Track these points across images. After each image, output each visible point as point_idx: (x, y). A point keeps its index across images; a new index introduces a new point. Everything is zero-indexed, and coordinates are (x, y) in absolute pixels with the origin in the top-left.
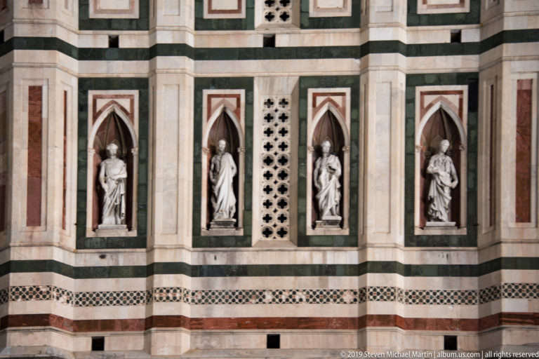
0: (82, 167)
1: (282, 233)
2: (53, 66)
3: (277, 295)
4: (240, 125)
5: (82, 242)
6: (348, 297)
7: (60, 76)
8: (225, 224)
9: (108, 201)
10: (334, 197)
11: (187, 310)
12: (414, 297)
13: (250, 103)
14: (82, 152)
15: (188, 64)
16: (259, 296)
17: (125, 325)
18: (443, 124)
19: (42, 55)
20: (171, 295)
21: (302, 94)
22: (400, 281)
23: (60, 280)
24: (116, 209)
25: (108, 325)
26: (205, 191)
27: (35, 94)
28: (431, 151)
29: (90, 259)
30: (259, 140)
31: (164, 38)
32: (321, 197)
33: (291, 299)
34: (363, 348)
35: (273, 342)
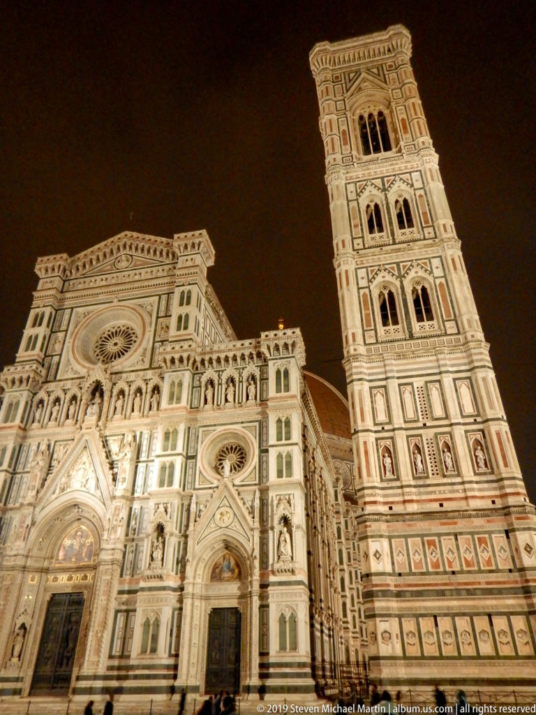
0: (379, 460)
1: (437, 474)
2: (369, 436)
3: (440, 492)
4: (420, 446)
5: (382, 480)
6: (461, 491)
7: (371, 438)
8: (421, 473)
9: (387, 469)
10: (451, 463)
11: (414, 498)
12: (480, 490)
13: (422, 440)
14: (379, 457)
15: (404, 432)
16: (435, 492)
17: (398, 503)
19: (366, 434)
20: (409, 494)
21: (436, 437)
22: (475, 486)
23: (378, 491)
24: (390, 471)
25: (393, 503)
26: (414, 465)
27: (365, 443)
28: (475, 450)
29: (385, 485)
30: (426, 450)
31: (396, 426)
32: (447, 464)
33: (444, 492)
34: (468, 505)
35: (441, 505)
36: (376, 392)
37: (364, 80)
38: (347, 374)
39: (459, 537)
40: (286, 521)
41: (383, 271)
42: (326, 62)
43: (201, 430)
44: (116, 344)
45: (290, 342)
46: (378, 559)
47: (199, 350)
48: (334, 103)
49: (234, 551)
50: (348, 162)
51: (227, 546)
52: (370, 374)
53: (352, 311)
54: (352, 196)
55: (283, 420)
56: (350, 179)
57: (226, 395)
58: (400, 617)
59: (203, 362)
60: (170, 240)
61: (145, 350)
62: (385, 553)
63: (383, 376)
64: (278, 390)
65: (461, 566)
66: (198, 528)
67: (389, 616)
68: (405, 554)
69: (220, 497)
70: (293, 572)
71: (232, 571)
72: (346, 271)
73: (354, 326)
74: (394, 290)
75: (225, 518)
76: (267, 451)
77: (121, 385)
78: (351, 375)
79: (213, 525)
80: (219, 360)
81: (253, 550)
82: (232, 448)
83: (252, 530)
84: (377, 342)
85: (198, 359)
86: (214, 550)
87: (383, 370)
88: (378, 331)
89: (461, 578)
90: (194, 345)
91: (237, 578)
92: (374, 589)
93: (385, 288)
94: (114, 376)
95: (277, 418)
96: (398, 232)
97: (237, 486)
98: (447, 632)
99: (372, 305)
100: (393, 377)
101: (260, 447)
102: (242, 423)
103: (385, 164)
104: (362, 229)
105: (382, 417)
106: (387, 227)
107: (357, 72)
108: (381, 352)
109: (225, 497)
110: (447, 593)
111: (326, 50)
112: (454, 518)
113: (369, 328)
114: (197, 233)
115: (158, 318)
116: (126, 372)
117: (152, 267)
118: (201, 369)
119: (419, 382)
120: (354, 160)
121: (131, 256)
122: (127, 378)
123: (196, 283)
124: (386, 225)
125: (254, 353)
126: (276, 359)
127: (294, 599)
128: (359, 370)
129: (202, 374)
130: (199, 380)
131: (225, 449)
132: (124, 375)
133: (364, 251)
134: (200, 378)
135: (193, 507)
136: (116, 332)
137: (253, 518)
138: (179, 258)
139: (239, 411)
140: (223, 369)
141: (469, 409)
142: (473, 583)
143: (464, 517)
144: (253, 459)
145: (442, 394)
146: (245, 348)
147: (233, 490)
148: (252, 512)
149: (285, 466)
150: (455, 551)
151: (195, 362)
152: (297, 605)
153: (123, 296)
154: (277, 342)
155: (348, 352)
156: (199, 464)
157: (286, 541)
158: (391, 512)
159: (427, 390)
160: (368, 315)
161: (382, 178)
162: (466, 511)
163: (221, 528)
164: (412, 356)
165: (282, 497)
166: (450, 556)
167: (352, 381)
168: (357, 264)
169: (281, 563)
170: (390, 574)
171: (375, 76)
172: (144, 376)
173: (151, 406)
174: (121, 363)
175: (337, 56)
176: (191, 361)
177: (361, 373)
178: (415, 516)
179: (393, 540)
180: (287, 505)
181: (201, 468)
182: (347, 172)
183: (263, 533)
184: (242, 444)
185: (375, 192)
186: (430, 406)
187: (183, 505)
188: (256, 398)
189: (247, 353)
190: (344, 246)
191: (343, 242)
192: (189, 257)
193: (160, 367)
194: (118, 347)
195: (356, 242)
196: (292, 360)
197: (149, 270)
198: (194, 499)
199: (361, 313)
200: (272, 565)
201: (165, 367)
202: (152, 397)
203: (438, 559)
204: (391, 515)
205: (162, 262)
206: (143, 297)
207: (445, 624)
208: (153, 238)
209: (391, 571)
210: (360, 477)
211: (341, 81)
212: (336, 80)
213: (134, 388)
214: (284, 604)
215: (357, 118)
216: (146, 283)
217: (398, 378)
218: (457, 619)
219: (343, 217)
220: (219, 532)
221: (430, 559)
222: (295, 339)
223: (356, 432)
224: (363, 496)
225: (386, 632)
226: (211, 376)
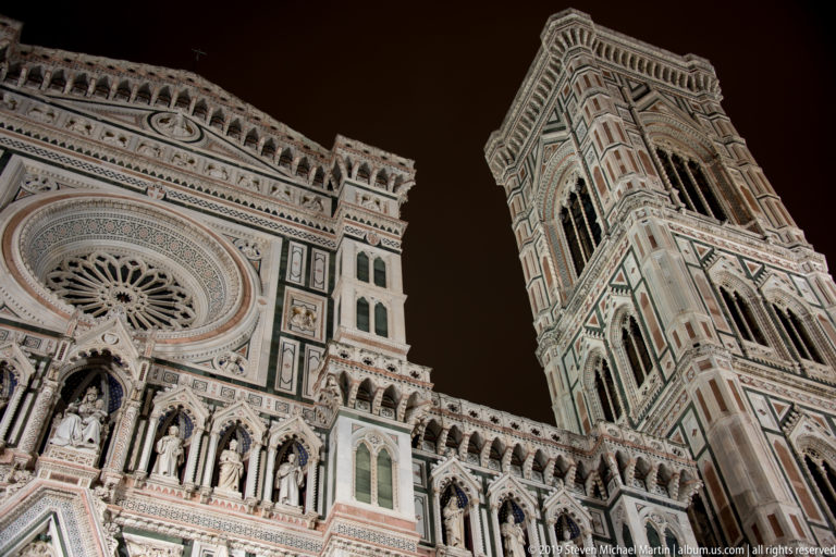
44: (124, 298)
59: (428, 431)
61: (249, 341)
77: (179, 397)
115: (283, 281)
116: (192, 371)
121: (200, 127)
122: (195, 386)
123: (398, 253)
129: (430, 460)
130: (420, 475)
132: (186, 377)
134: (423, 469)
136: (126, 271)
138: (347, 186)
140: (484, 470)
153: (179, 196)
172: (253, 402)
174: (177, 343)
176: (417, 413)
192: (371, 196)
205: (285, 176)
208: (266, 118)
213: (222, 419)
216: (245, 198)
226: (457, 475)
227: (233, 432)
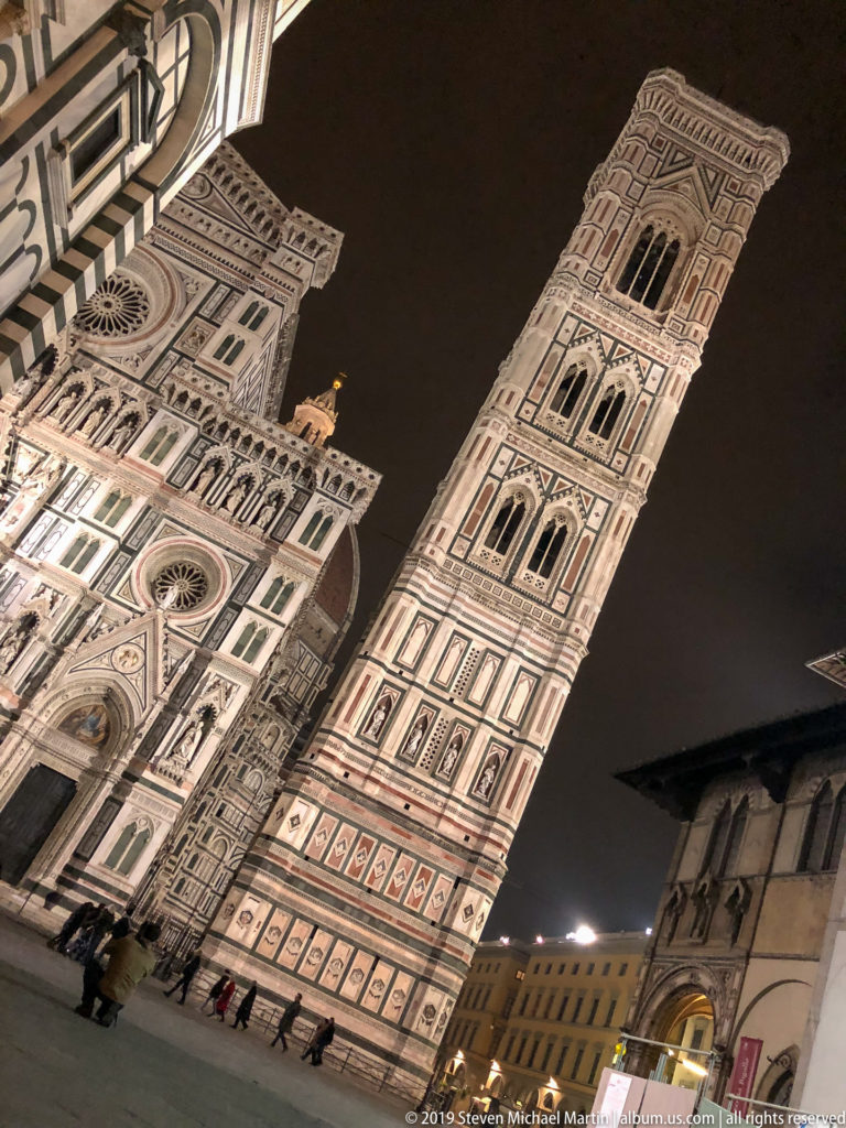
0: (370, 709)
1: (427, 768)
2: (378, 671)
3: (416, 790)
4: (430, 723)
5: (358, 735)
6: (439, 804)
7: (379, 675)
8: (409, 755)
9: (374, 725)
10: (450, 765)
11: (382, 779)
12: (462, 816)
13: (436, 717)
14: (373, 704)
15: (422, 693)
16: (409, 787)
17: (359, 773)
18: (496, 759)
19: (376, 666)
20: (380, 771)
21: (455, 724)
22: (460, 808)
23: (345, 745)
24: (375, 729)
25: (353, 770)
26: (408, 740)
27: (368, 678)
28: (488, 766)
29: (358, 743)
30: (434, 731)
31: (418, 681)
32: (446, 763)
33: (420, 794)
34: (437, 825)
35: (407, 807)
36: (421, 622)
37: (689, 179)
38: (402, 576)
39: (402, 854)
40: (209, 714)
41: (532, 472)
42: (662, 106)
43: (165, 521)
44: (108, 305)
45: (359, 486)
46: (293, 825)
47: (229, 407)
48: (631, 178)
49: (114, 709)
50: (592, 285)
51: (109, 697)
52: (429, 595)
53: (461, 498)
54: (564, 338)
55: (286, 583)
56: (578, 311)
57: (228, 497)
58: (276, 905)
59: (224, 427)
60: (284, 209)
61: (150, 349)
62: (306, 825)
63: (443, 608)
64: (303, 540)
65: (383, 888)
66: (84, 652)
67: (265, 897)
68: (329, 838)
69: (138, 628)
70: (179, 782)
71: (96, 733)
72: (489, 439)
73: (450, 521)
74: (528, 506)
75: (130, 661)
76: (239, 609)
77: (84, 377)
78: (407, 581)
79: (106, 660)
80: (248, 440)
81: (142, 724)
82: (191, 571)
83: (156, 698)
84: (464, 561)
85: (221, 419)
86: (87, 692)
87: (448, 600)
88: (475, 547)
89: (374, 901)
90: (227, 397)
91: (96, 745)
92: (266, 857)
93: (520, 495)
94: (80, 355)
95: (278, 576)
96: (585, 432)
97: (170, 629)
98: (319, 950)
99: (490, 508)
100: (454, 618)
101: (231, 598)
102: (228, 549)
103: (633, 325)
104: (545, 395)
105: (408, 658)
106: (576, 415)
107: (688, 158)
108: (460, 576)
109: (145, 633)
110: (349, 909)
111: (674, 88)
112: (411, 830)
113: (466, 535)
114: (330, 230)
115: (196, 313)
116: (103, 363)
117: (232, 227)
118: (214, 437)
119: (479, 644)
120: (601, 288)
121: (212, 186)
122: (98, 372)
123: (282, 306)
124: (578, 412)
125: (303, 465)
126: (327, 496)
127: (161, 814)
128: (420, 581)
129: (213, 444)
130: (203, 450)
131: (180, 568)
132: (97, 366)
133: (528, 427)
134: (207, 448)
135: (93, 619)
136: (120, 285)
137: (167, 684)
138: (281, 248)
139: (233, 530)
140: (247, 457)
141: (514, 714)
142: (384, 915)
143: (423, 835)
144: (213, 607)
145: (496, 676)
146: (294, 451)
147: (161, 632)
148: (169, 675)
149: (251, 644)
150: (388, 868)
151: (214, 420)
152: (160, 824)
153: (163, 242)
154: (343, 474)
155: (421, 548)
156: (134, 566)
157: (193, 739)
158: (343, 780)
159: (483, 660)
160: (476, 517)
161: (617, 342)
162: (431, 830)
163: (115, 670)
164: (493, 606)
165: (222, 682)
166: (378, 871)
167: (403, 589)
168: (508, 439)
169: (171, 763)
170: (295, 851)
171: (706, 183)
172: (126, 387)
173: (111, 438)
174: (103, 344)
175: (682, 109)
176: (208, 417)
177: (420, 587)
178: (370, 803)
179: (324, 814)
180: (223, 695)
181: (134, 575)
182: (580, 298)
183: (170, 710)
184: (209, 576)
185: (595, 354)
186: (473, 683)
187: (79, 607)
188: (266, 529)
189: (293, 458)
190: (508, 402)
191: (512, 394)
192: (296, 258)
193: (157, 391)
194: (109, 311)
195: (527, 406)
196: (347, 512)
197: (226, 229)
198: (99, 610)
199: (470, 509)
200: (158, 758)
201: (166, 399)
202: (119, 427)
203: (362, 866)
204: (341, 783)
205: (252, 232)
206: (193, 266)
207: (322, 940)
208: (261, 183)
209: (299, 849)
210: (336, 715)
211: (661, 153)
212: (656, 145)
213: (99, 395)
214: (144, 813)
215: (644, 225)
216: (209, 247)
217: (459, 623)
218: (339, 942)
219: (534, 359)
220: (109, 674)
221: (354, 861)
222: (368, 488)
223: (366, 657)
224: (324, 741)
225: (249, 912)
226: (223, 456)
227: (106, 404)
